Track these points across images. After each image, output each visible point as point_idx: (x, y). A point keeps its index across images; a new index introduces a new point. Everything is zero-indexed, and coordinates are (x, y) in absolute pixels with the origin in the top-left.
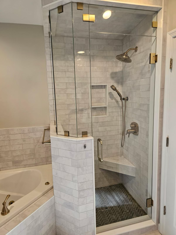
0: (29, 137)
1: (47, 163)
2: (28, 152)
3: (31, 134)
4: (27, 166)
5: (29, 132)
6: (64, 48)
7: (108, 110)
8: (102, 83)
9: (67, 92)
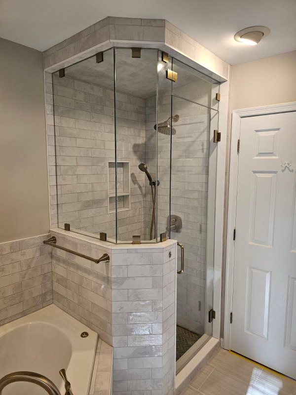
0: (12, 260)
1: (45, 304)
2: (10, 292)
3: (15, 254)
4: (6, 321)
5: (12, 251)
6: (75, 98)
7: (131, 200)
8: (123, 159)
9: (77, 173)
